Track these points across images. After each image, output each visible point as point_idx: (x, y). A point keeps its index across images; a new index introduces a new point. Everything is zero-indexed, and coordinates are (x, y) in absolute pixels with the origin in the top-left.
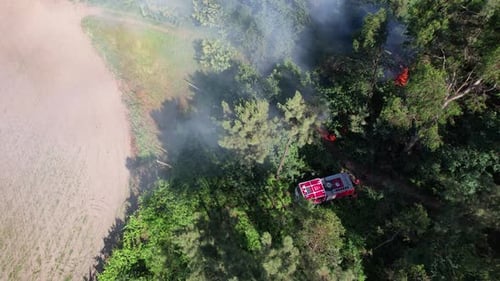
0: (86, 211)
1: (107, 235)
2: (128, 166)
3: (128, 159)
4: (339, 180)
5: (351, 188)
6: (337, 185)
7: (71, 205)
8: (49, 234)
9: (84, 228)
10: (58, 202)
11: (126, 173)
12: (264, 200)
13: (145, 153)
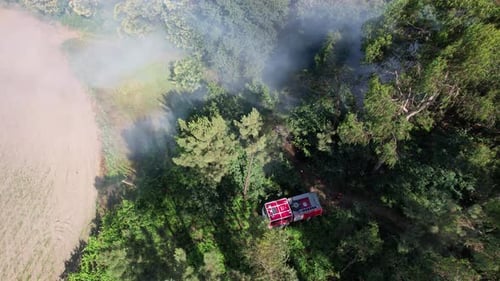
0: (50, 233)
1: (69, 257)
2: (96, 186)
3: (97, 179)
4: (306, 200)
5: (319, 208)
6: (305, 204)
7: (35, 227)
8: (8, 259)
9: (45, 252)
10: (21, 224)
11: (94, 193)
12: (231, 221)
13: (113, 173)
